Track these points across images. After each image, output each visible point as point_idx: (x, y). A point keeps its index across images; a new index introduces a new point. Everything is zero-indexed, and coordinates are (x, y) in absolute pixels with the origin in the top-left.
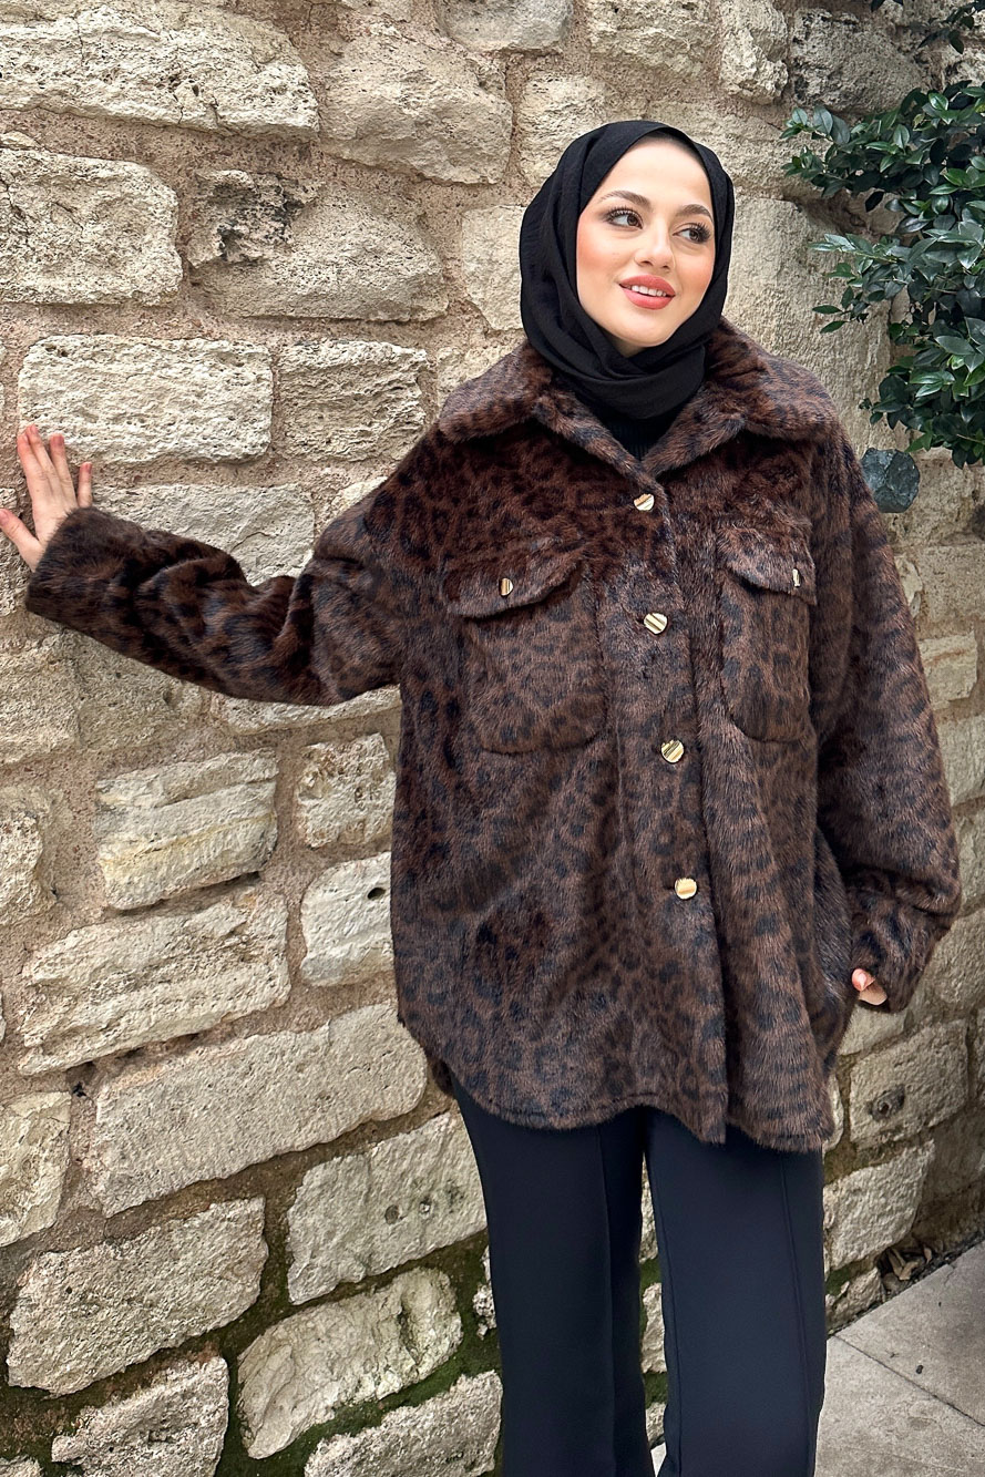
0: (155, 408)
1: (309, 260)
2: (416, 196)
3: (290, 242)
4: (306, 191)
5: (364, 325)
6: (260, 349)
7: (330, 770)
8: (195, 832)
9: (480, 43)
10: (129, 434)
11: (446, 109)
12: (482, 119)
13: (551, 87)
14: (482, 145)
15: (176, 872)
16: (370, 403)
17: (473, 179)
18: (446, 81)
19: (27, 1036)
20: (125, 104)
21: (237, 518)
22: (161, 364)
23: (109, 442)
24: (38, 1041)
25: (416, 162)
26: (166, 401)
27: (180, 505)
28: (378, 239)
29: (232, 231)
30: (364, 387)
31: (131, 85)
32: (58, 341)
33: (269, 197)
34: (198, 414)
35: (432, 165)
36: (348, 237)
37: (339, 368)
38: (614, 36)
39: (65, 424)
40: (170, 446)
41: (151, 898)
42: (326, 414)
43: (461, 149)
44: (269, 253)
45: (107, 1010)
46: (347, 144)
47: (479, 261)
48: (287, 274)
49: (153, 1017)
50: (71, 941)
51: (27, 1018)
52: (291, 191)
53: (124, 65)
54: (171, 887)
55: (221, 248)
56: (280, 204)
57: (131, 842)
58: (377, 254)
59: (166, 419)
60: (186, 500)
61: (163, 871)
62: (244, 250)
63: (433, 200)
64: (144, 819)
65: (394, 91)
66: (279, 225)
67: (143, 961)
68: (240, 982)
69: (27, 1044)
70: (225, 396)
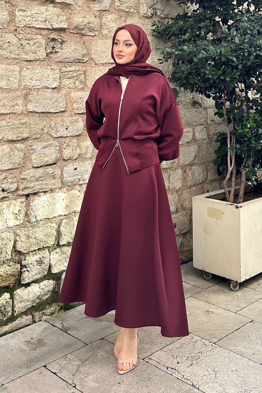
0: (42, 78)
1: (66, 52)
2: (83, 38)
3: (63, 48)
4: (65, 39)
5: (74, 63)
6: (57, 68)
7: (68, 145)
8: (47, 154)
9: (95, 9)
10: (38, 83)
11: (89, 22)
12: (95, 24)
13: (108, 17)
14: (95, 28)
15: (44, 161)
16: (75, 78)
17: (93, 35)
18: (89, 17)
19: (20, 188)
20: (38, 25)
21: (54, 98)
22: (43, 71)
23: (35, 84)
24: (22, 189)
25: (83, 32)
26: (43, 77)
27: (45, 96)
28: (77, 47)
29: (54, 47)
30: (74, 74)
31: (39, 22)
32: (27, 67)
33: (59, 40)
34: (48, 80)
35: (86, 33)
36: (72, 47)
37: (70, 71)
38: (120, 6)
39: (28, 81)
40: (44, 85)
41: (40, 166)
42: (68, 79)
43: (91, 30)
44: (59, 50)
45: (32, 185)
46: (72, 30)
47: (94, 51)
48: (62, 54)
49: (40, 187)
50: (27, 171)
51: (20, 184)
52: (63, 39)
53: (38, 19)
54: (43, 164)
55: (52, 50)
56: (61, 41)
57: (37, 155)
58: (77, 50)
59: (44, 81)
60: (46, 95)
61: (41, 161)
62: (55, 50)
63: (86, 39)
64: (39, 151)
65: (81, 20)
66: (61, 45)
67: (38, 177)
68: (53, 182)
69: (20, 189)
70: (52, 76)
